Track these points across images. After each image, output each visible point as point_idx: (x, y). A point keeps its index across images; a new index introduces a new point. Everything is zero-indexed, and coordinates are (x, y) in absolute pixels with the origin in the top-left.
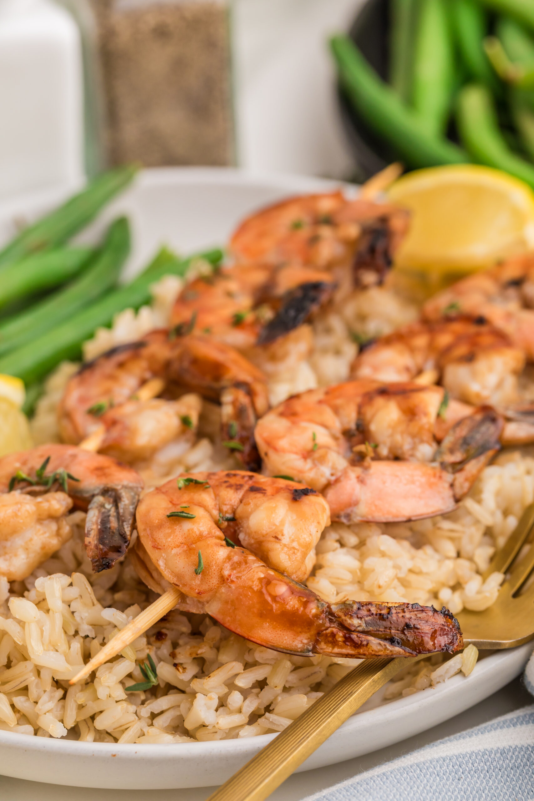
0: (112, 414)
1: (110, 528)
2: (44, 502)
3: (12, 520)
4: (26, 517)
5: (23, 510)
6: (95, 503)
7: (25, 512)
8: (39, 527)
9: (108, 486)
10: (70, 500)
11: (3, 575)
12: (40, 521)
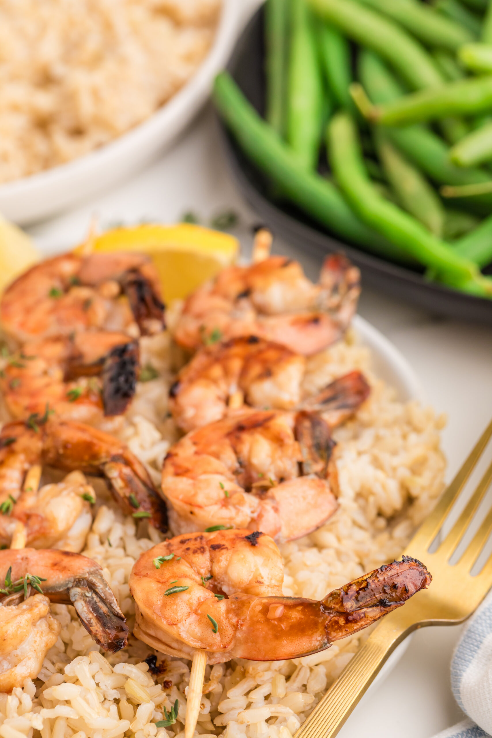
0: (19, 509)
1: (104, 613)
2: (34, 608)
3: (19, 632)
4: (27, 626)
5: (23, 621)
6: (76, 595)
7: (25, 622)
8: (35, 629)
9: (77, 577)
10: (47, 599)
11: (28, 678)
12: (34, 624)
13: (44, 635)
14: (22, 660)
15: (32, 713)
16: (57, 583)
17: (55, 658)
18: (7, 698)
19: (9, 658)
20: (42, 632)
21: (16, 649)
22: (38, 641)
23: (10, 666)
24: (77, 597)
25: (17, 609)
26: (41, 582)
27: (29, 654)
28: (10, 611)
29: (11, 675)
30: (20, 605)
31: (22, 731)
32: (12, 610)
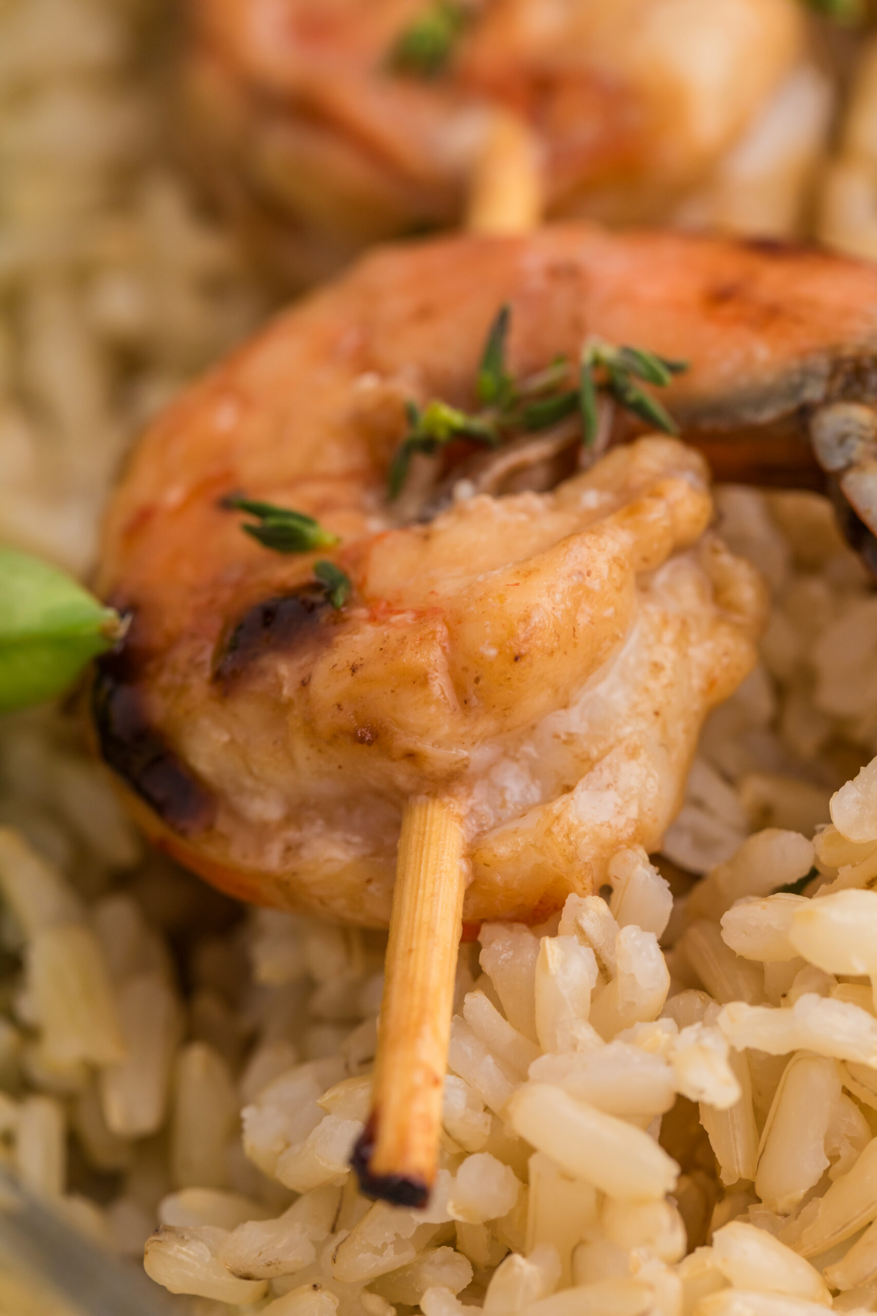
2: (647, 501)
3: (582, 620)
4: (619, 589)
5: (602, 565)
6: (851, 441)
7: (610, 570)
8: (652, 608)
9: (848, 351)
10: (694, 459)
11: (629, 847)
12: (644, 586)
13: (693, 637)
14: (599, 760)
15: (667, 1022)
16: (743, 381)
17: (731, 756)
18: (538, 948)
19: (529, 749)
20: (684, 623)
21: (565, 706)
22: (668, 665)
23: (535, 794)
24: (858, 449)
25: (556, 508)
26: (668, 378)
27: (627, 730)
28: (523, 518)
29: (549, 832)
30: (567, 490)
31: (625, 1115)
32: (533, 515)
